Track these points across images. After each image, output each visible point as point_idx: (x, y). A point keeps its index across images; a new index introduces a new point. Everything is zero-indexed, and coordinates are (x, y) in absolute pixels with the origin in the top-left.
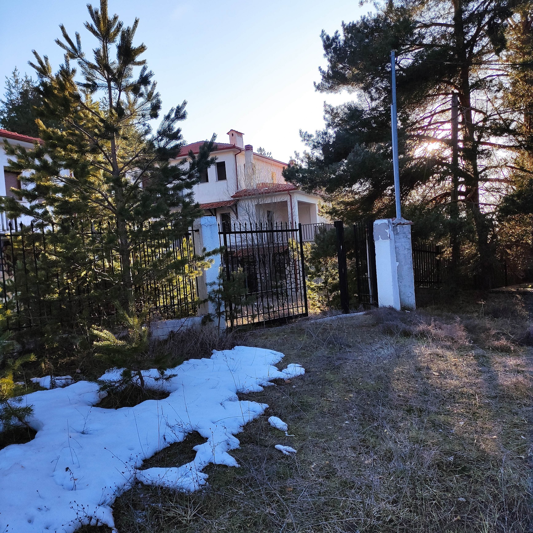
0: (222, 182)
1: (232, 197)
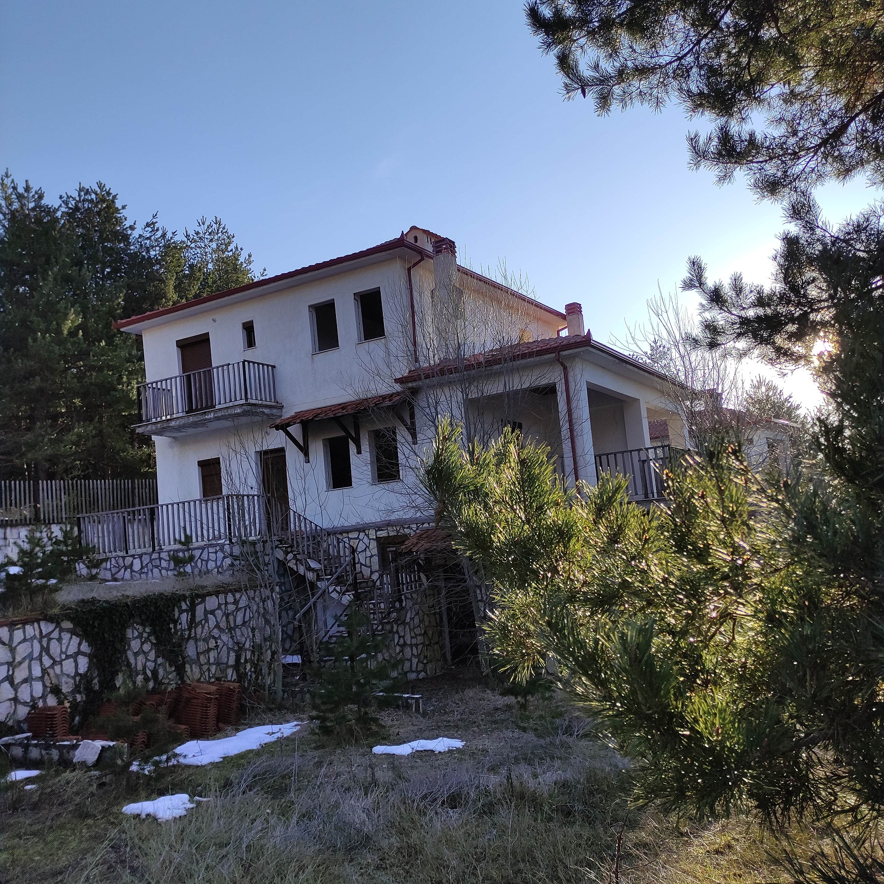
0: (375, 345)
1: (397, 381)
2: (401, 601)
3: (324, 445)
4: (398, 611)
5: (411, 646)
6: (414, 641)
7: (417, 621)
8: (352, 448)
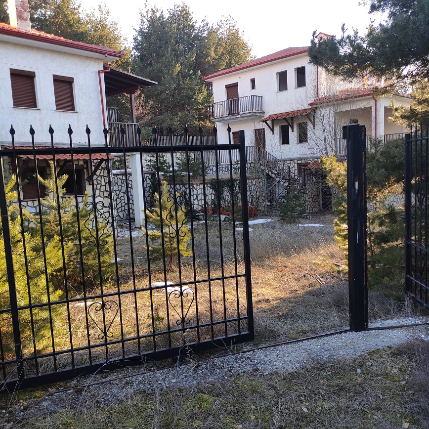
1: (309, 104)
2: (305, 186)
3: (280, 128)
4: (304, 189)
5: (308, 201)
6: (309, 200)
7: (310, 193)
8: (290, 129)
